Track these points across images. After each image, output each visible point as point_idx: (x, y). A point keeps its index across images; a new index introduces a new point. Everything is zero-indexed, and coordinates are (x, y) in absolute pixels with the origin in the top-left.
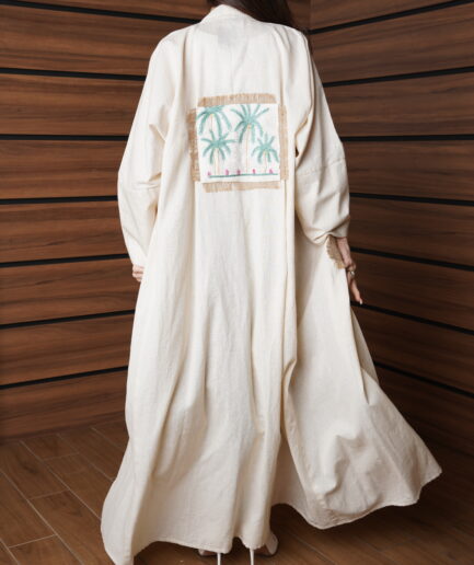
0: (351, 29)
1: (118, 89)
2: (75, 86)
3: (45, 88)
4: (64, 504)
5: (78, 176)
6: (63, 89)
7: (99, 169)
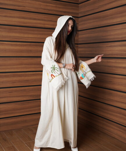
0: (88, 30)
1: (30, 45)
2: (19, 44)
3: (12, 45)
4: (12, 149)
5: (20, 66)
6: (16, 45)
7: (25, 65)
